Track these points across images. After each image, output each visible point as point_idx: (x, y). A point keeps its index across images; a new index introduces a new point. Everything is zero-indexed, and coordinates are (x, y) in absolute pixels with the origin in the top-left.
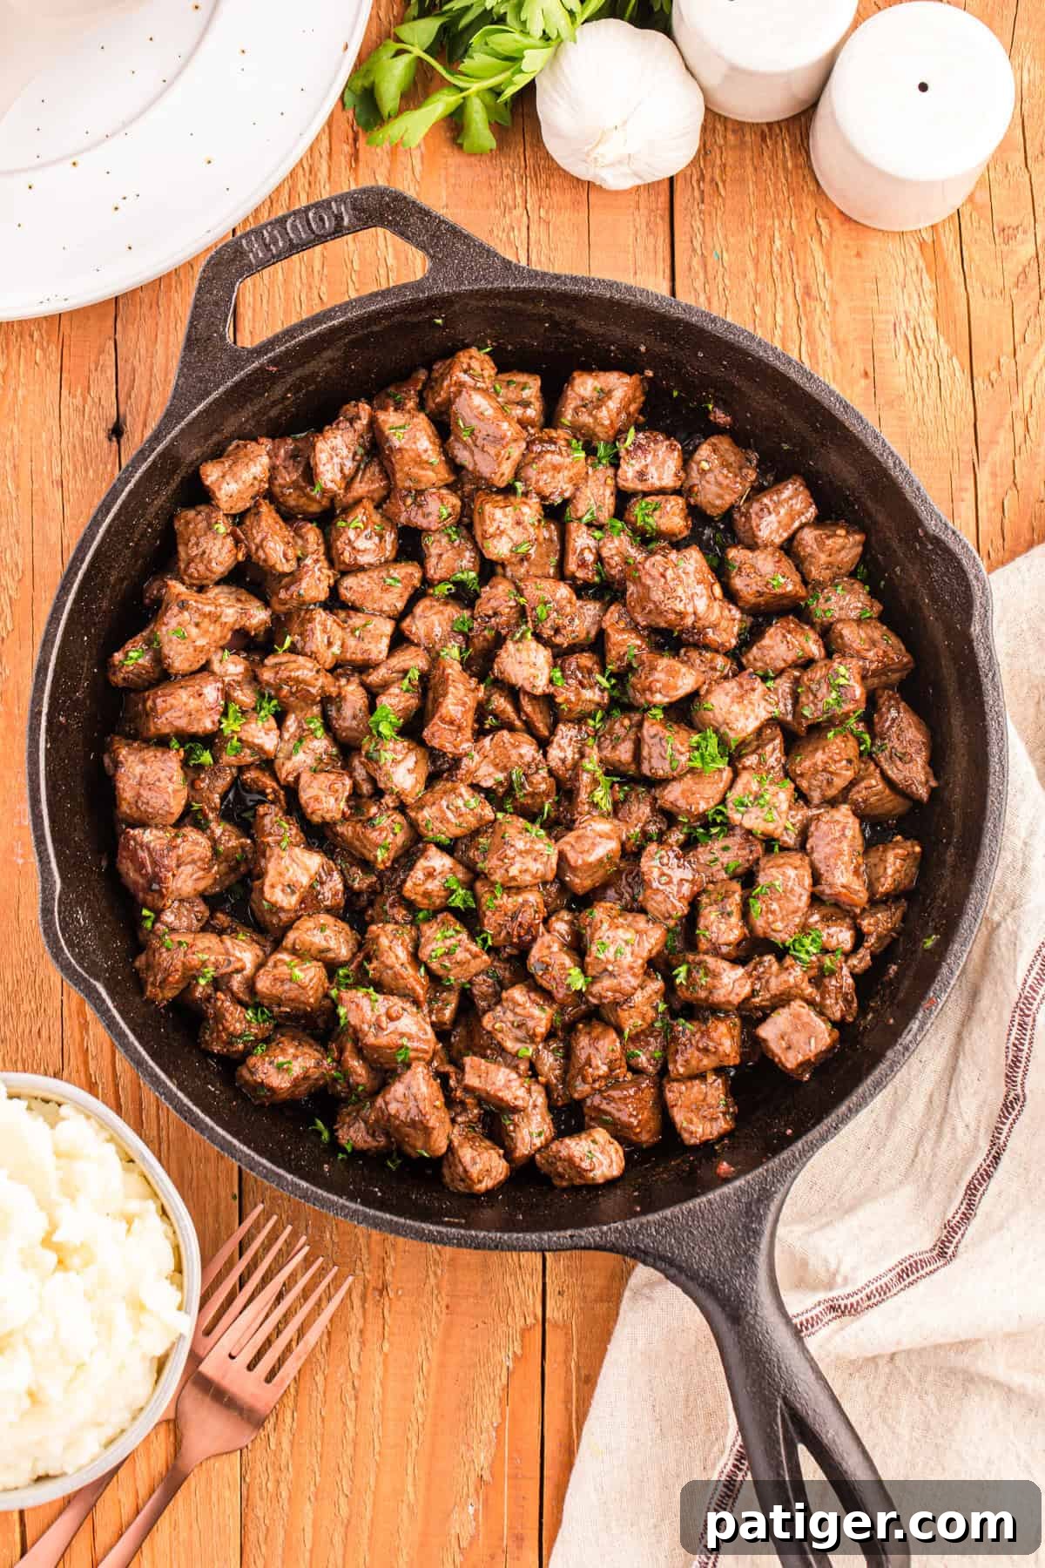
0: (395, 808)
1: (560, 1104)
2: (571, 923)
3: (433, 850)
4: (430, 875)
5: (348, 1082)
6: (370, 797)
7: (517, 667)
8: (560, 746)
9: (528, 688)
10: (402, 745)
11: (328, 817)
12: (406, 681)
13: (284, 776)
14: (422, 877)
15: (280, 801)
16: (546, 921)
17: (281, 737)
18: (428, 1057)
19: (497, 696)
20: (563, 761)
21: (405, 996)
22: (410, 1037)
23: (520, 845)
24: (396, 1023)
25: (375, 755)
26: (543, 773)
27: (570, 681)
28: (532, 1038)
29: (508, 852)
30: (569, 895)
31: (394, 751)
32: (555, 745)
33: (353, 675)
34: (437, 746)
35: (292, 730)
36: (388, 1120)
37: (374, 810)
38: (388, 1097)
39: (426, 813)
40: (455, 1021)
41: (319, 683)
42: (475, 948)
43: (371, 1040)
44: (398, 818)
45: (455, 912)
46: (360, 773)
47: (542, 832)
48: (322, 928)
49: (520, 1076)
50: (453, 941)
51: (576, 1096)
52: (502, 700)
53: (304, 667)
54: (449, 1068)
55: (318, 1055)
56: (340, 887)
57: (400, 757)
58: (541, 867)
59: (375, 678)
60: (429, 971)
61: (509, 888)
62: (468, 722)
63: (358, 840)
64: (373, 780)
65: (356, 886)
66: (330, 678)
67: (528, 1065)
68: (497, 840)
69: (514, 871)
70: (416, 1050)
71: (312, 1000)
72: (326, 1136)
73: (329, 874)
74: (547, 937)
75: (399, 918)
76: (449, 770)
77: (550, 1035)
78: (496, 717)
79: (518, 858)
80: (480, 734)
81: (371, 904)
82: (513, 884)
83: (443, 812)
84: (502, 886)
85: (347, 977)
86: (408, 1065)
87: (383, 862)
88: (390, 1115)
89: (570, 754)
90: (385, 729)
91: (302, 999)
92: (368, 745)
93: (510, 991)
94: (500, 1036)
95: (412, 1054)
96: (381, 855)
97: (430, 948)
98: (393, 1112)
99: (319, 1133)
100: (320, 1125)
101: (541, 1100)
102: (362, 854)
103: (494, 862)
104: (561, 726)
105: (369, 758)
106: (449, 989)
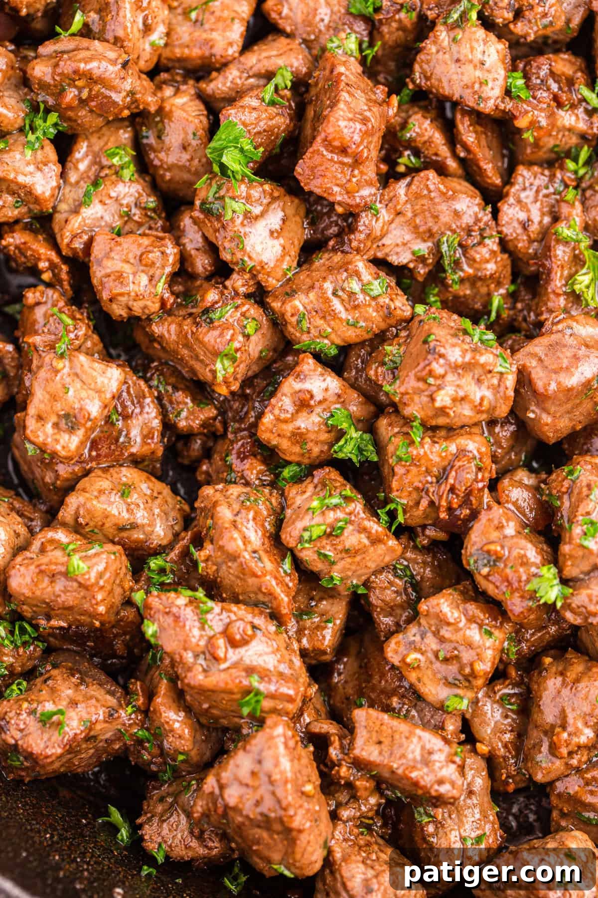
0: (248, 296)
1: (511, 788)
2: (537, 489)
3: (309, 364)
4: (304, 404)
5: (161, 747)
6: (208, 278)
7: (453, 67)
8: (519, 201)
9: (471, 102)
10: (261, 190)
11: (137, 308)
12: (270, 88)
13: (66, 241)
14: (291, 409)
15: (60, 282)
16: (493, 486)
17: (63, 175)
18: (292, 708)
19: (419, 116)
20: (525, 226)
21: (256, 605)
22: (264, 675)
23: (455, 355)
24: (242, 651)
25: (217, 205)
26: (492, 244)
27: (539, 94)
28: (469, 679)
29: (435, 366)
30: (530, 443)
31: (248, 198)
32: (511, 200)
33: (185, 82)
34: (318, 191)
35: (82, 166)
36: (225, 815)
37: (212, 296)
38: (225, 775)
39: (298, 303)
40: (341, 650)
41: (127, 86)
42: (375, 527)
43: (197, 678)
44: (253, 310)
45: (344, 467)
46: (193, 239)
47: (490, 336)
48: (125, 491)
49: (446, 741)
50: (340, 514)
51: (539, 777)
52: (427, 123)
53: (101, 57)
54: (327, 727)
55: (112, 701)
56: (156, 423)
57: (257, 210)
58: (488, 394)
59: (219, 85)
60: (297, 564)
61: (434, 429)
62: (372, 151)
63: (187, 346)
64: (212, 248)
65: (182, 424)
66: (146, 82)
67: (459, 724)
68: (416, 347)
69: (443, 399)
70: (272, 696)
71: (102, 609)
72: (124, 833)
73: (140, 399)
74: (497, 511)
75: (252, 477)
76: (339, 235)
77: (498, 675)
78: (417, 153)
79: (450, 377)
80: (388, 178)
81: (207, 454)
82: (441, 421)
83: (327, 301)
84: (423, 424)
85: (162, 571)
86: (259, 722)
87: (226, 382)
88: (226, 807)
89: (537, 216)
90: (232, 160)
91: (86, 606)
92: (205, 190)
93: (433, 601)
94: (413, 676)
95: (267, 704)
96: (222, 369)
97: (300, 525)
98: (232, 802)
99: (114, 829)
100: (116, 816)
101: (480, 782)
102: (193, 371)
103: (411, 383)
104: (522, 170)
105: (208, 212)
106: (331, 593)
